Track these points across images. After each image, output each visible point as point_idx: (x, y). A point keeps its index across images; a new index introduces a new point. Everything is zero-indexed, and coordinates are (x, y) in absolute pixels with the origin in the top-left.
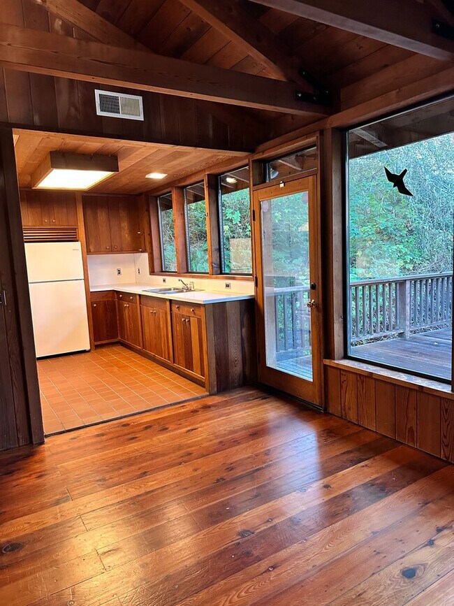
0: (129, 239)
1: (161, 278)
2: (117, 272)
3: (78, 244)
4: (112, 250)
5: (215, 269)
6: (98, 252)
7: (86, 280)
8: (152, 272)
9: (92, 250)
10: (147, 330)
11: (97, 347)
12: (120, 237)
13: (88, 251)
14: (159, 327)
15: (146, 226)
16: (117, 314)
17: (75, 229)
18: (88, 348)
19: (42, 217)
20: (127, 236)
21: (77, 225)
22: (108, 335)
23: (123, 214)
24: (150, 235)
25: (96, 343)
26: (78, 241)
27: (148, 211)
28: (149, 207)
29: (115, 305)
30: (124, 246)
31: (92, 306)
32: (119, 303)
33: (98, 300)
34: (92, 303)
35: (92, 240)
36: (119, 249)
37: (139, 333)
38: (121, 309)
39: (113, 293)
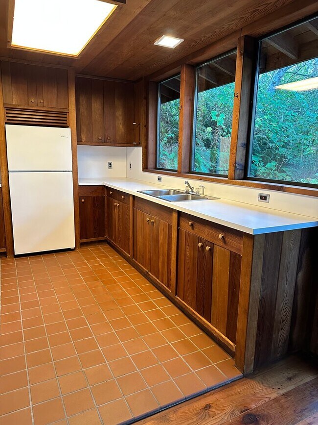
0: (123, 131)
1: (156, 176)
2: (108, 165)
3: (68, 130)
4: (105, 141)
5: (238, 172)
6: (90, 142)
7: (75, 172)
8: (145, 168)
9: (84, 139)
10: (140, 238)
11: (82, 244)
12: (114, 128)
13: (79, 140)
14: (157, 241)
15: (143, 116)
16: (106, 211)
17: (65, 113)
18: (73, 246)
19: (28, 97)
20: (121, 128)
21: (68, 108)
22: (95, 233)
23: (118, 103)
24: (147, 126)
25: (83, 241)
26: (67, 127)
27: (147, 98)
28: (147, 94)
29: (104, 201)
30: (118, 138)
31: (80, 201)
32: (108, 200)
33: (86, 195)
34: (80, 198)
35: (84, 128)
36: (112, 140)
37: (129, 239)
38: (110, 207)
39: (103, 189)
